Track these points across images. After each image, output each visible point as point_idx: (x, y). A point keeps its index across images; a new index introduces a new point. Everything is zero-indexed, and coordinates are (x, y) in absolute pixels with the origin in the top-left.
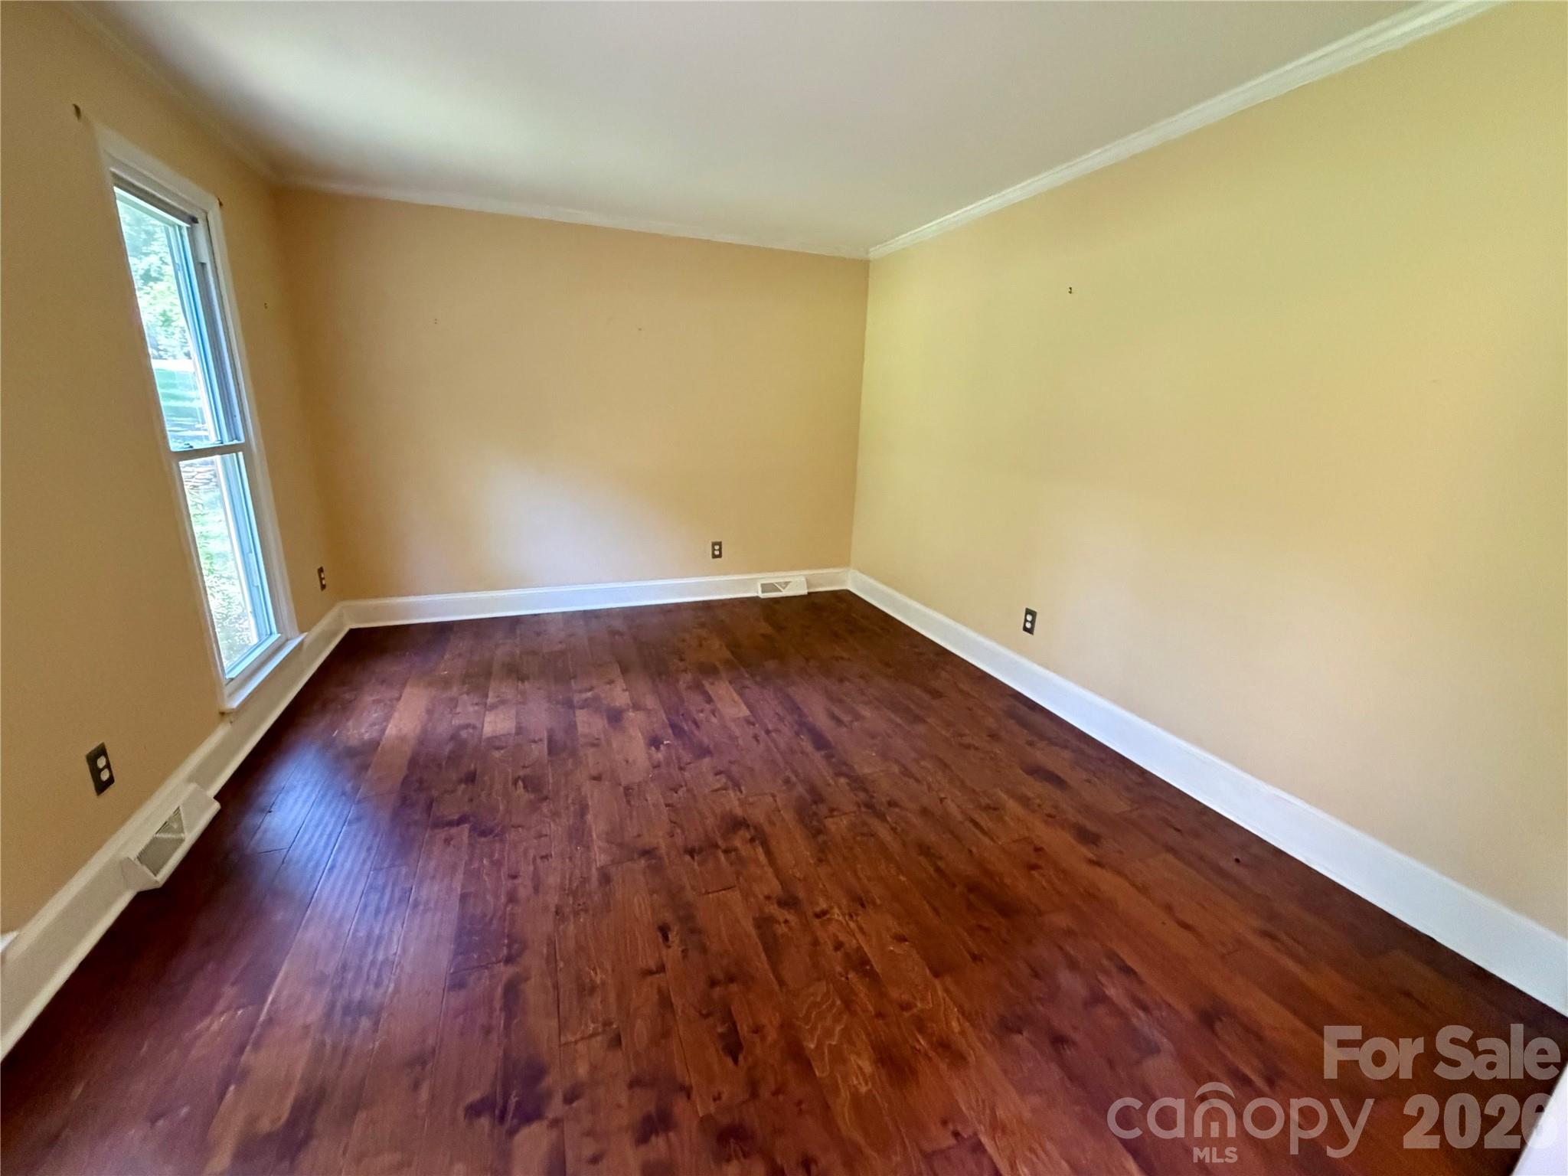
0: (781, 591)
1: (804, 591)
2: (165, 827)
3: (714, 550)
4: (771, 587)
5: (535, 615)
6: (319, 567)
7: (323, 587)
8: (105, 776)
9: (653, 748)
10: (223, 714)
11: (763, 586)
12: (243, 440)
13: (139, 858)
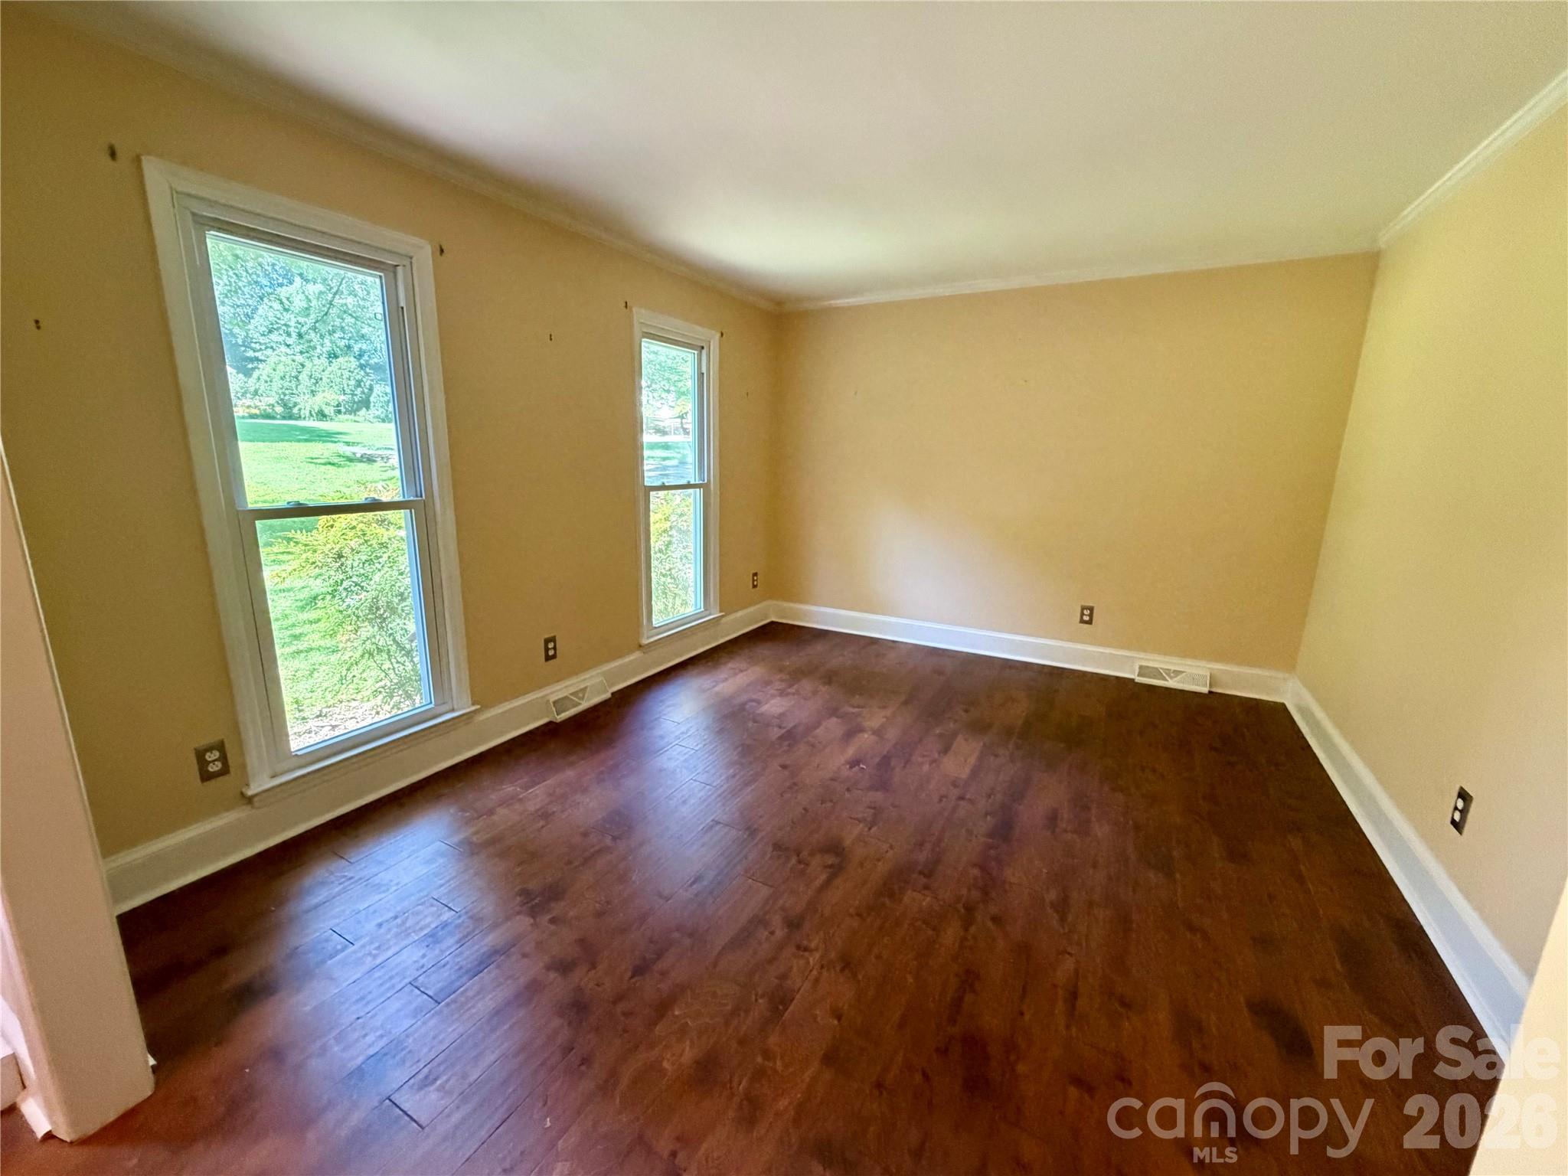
0: (1166, 680)
1: (1205, 690)
2: (574, 694)
3: (1082, 614)
4: (1156, 673)
5: (893, 642)
6: (755, 572)
7: (755, 586)
8: (551, 653)
9: (848, 766)
10: (640, 646)
11: (1141, 667)
12: (706, 481)
13: (555, 703)
